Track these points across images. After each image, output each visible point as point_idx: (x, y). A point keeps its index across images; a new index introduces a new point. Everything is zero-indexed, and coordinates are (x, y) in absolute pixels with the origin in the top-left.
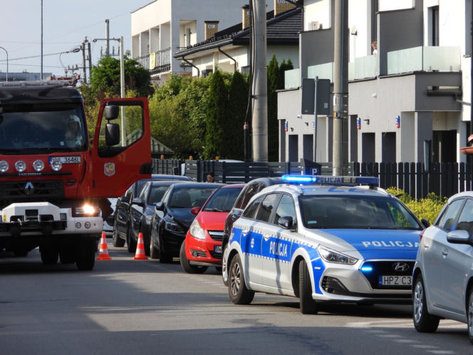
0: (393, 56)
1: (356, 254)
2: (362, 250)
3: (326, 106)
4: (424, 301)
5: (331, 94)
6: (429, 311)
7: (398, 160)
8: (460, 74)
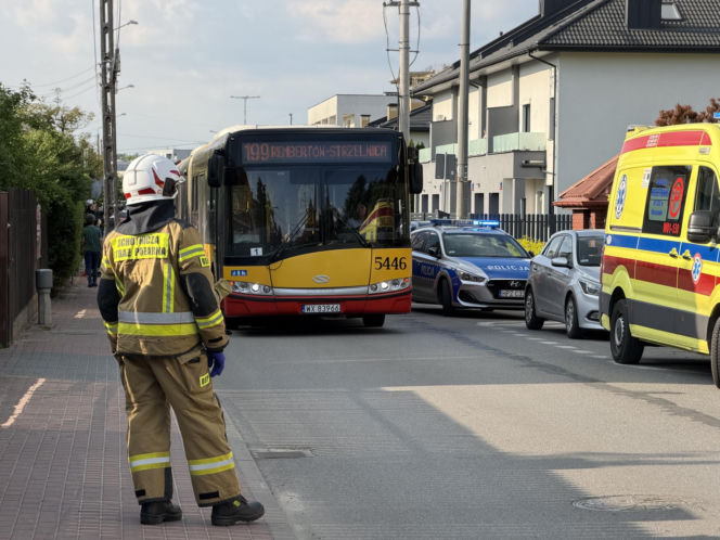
0: (497, 139)
1: (483, 275)
2: (488, 272)
3: (452, 173)
4: (534, 307)
5: (455, 165)
6: (537, 314)
7: (501, 212)
8: (545, 152)
